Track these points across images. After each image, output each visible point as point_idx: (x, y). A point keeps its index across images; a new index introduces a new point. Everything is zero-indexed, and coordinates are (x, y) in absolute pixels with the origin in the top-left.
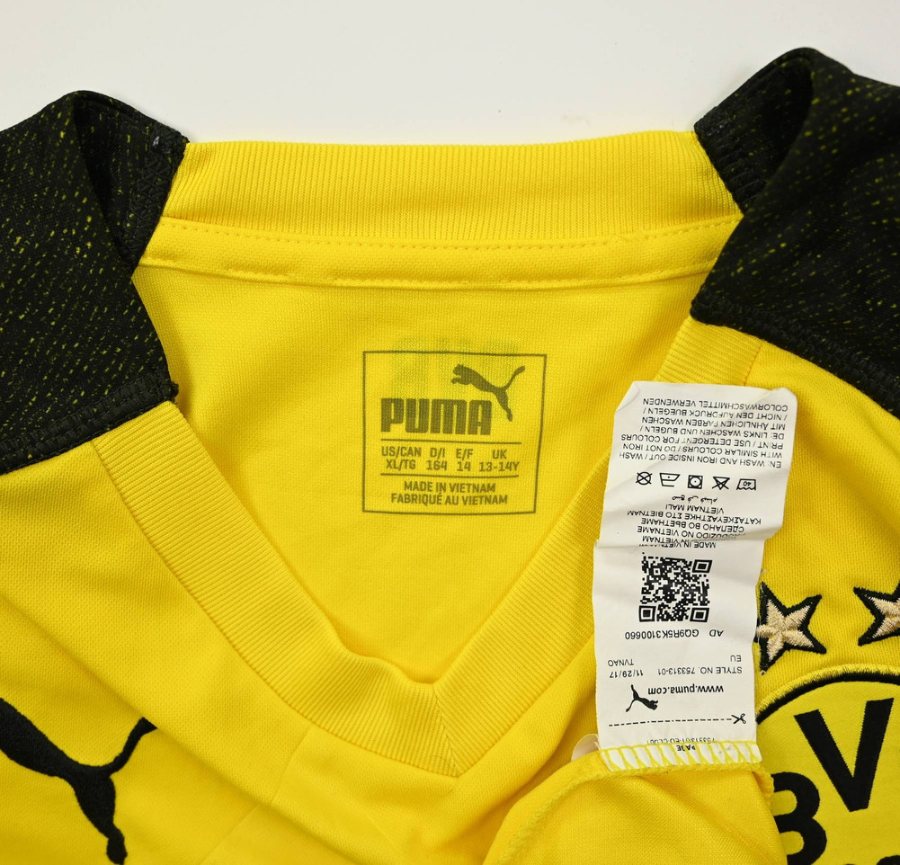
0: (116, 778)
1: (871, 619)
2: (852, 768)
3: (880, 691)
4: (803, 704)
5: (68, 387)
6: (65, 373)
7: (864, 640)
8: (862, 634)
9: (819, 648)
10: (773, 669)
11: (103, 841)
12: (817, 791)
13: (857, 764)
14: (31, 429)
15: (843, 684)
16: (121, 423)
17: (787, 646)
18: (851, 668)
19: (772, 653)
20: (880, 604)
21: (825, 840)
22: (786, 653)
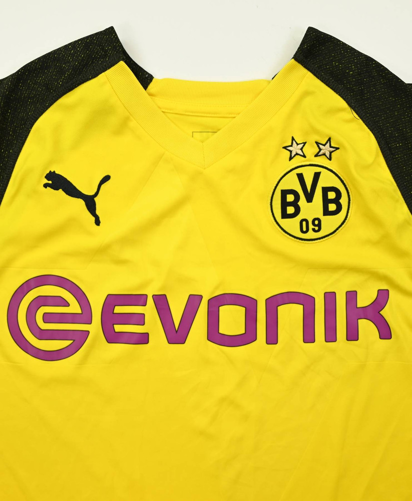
0: (95, 199)
1: (318, 150)
2: (309, 191)
3: (318, 169)
4: (299, 171)
5: (99, 58)
6: (98, 55)
7: (316, 156)
8: (315, 154)
9: (304, 156)
10: (292, 160)
11: (93, 219)
12: (299, 196)
13: (311, 190)
14: (90, 70)
15: (309, 167)
16: (111, 67)
17: (297, 154)
18: (311, 163)
19: (293, 155)
20: (321, 146)
21: (300, 210)
22: (296, 156)
